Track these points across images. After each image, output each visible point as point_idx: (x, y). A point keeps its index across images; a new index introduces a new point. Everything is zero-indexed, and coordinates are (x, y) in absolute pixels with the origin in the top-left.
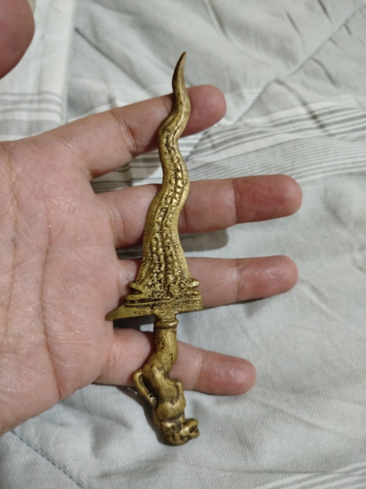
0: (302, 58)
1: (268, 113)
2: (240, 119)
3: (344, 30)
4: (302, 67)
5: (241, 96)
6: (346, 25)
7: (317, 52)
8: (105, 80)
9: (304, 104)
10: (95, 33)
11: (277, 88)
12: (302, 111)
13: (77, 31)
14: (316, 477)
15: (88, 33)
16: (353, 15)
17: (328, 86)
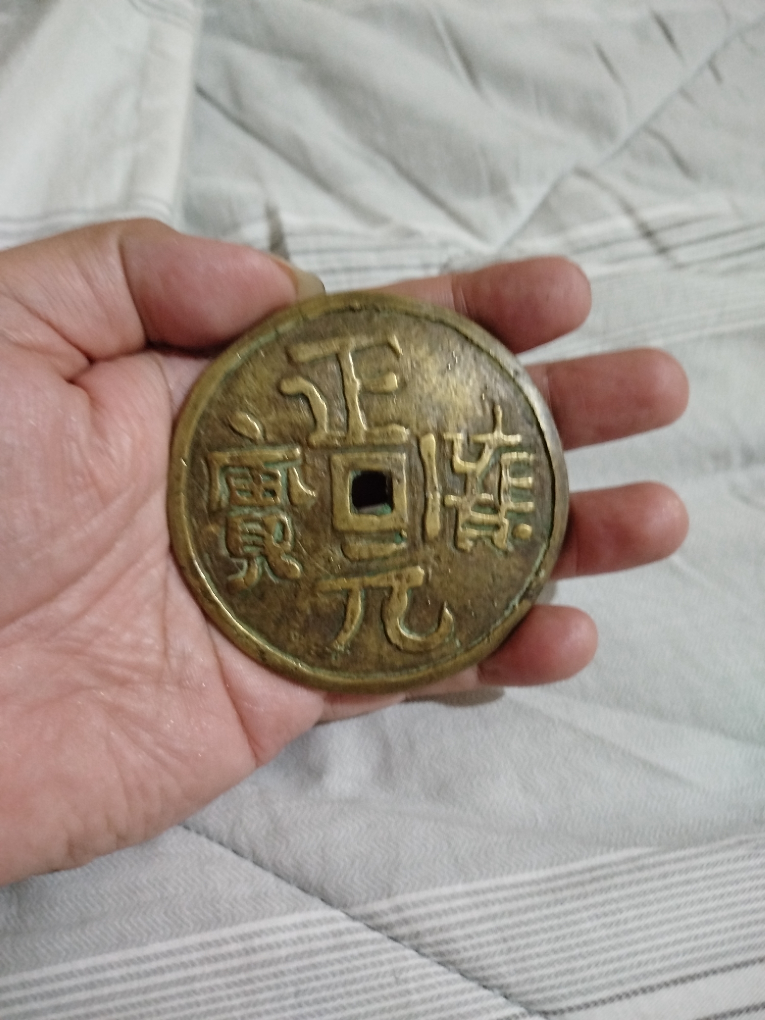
0: (626, 128)
1: (560, 228)
2: (509, 243)
3: (708, 74)
4: (627, 145)
5: (510, 201)
6: (712, 65)
7: (656, 116)
8: (257, 177)
9: (629, 210)
10: (236, 96)
11: (576, 185)
12: (624, 224)
13: (200, 91)
14: (665, 852)
15: (222, 96)
16: (726, 45)
17: (676, 177)
